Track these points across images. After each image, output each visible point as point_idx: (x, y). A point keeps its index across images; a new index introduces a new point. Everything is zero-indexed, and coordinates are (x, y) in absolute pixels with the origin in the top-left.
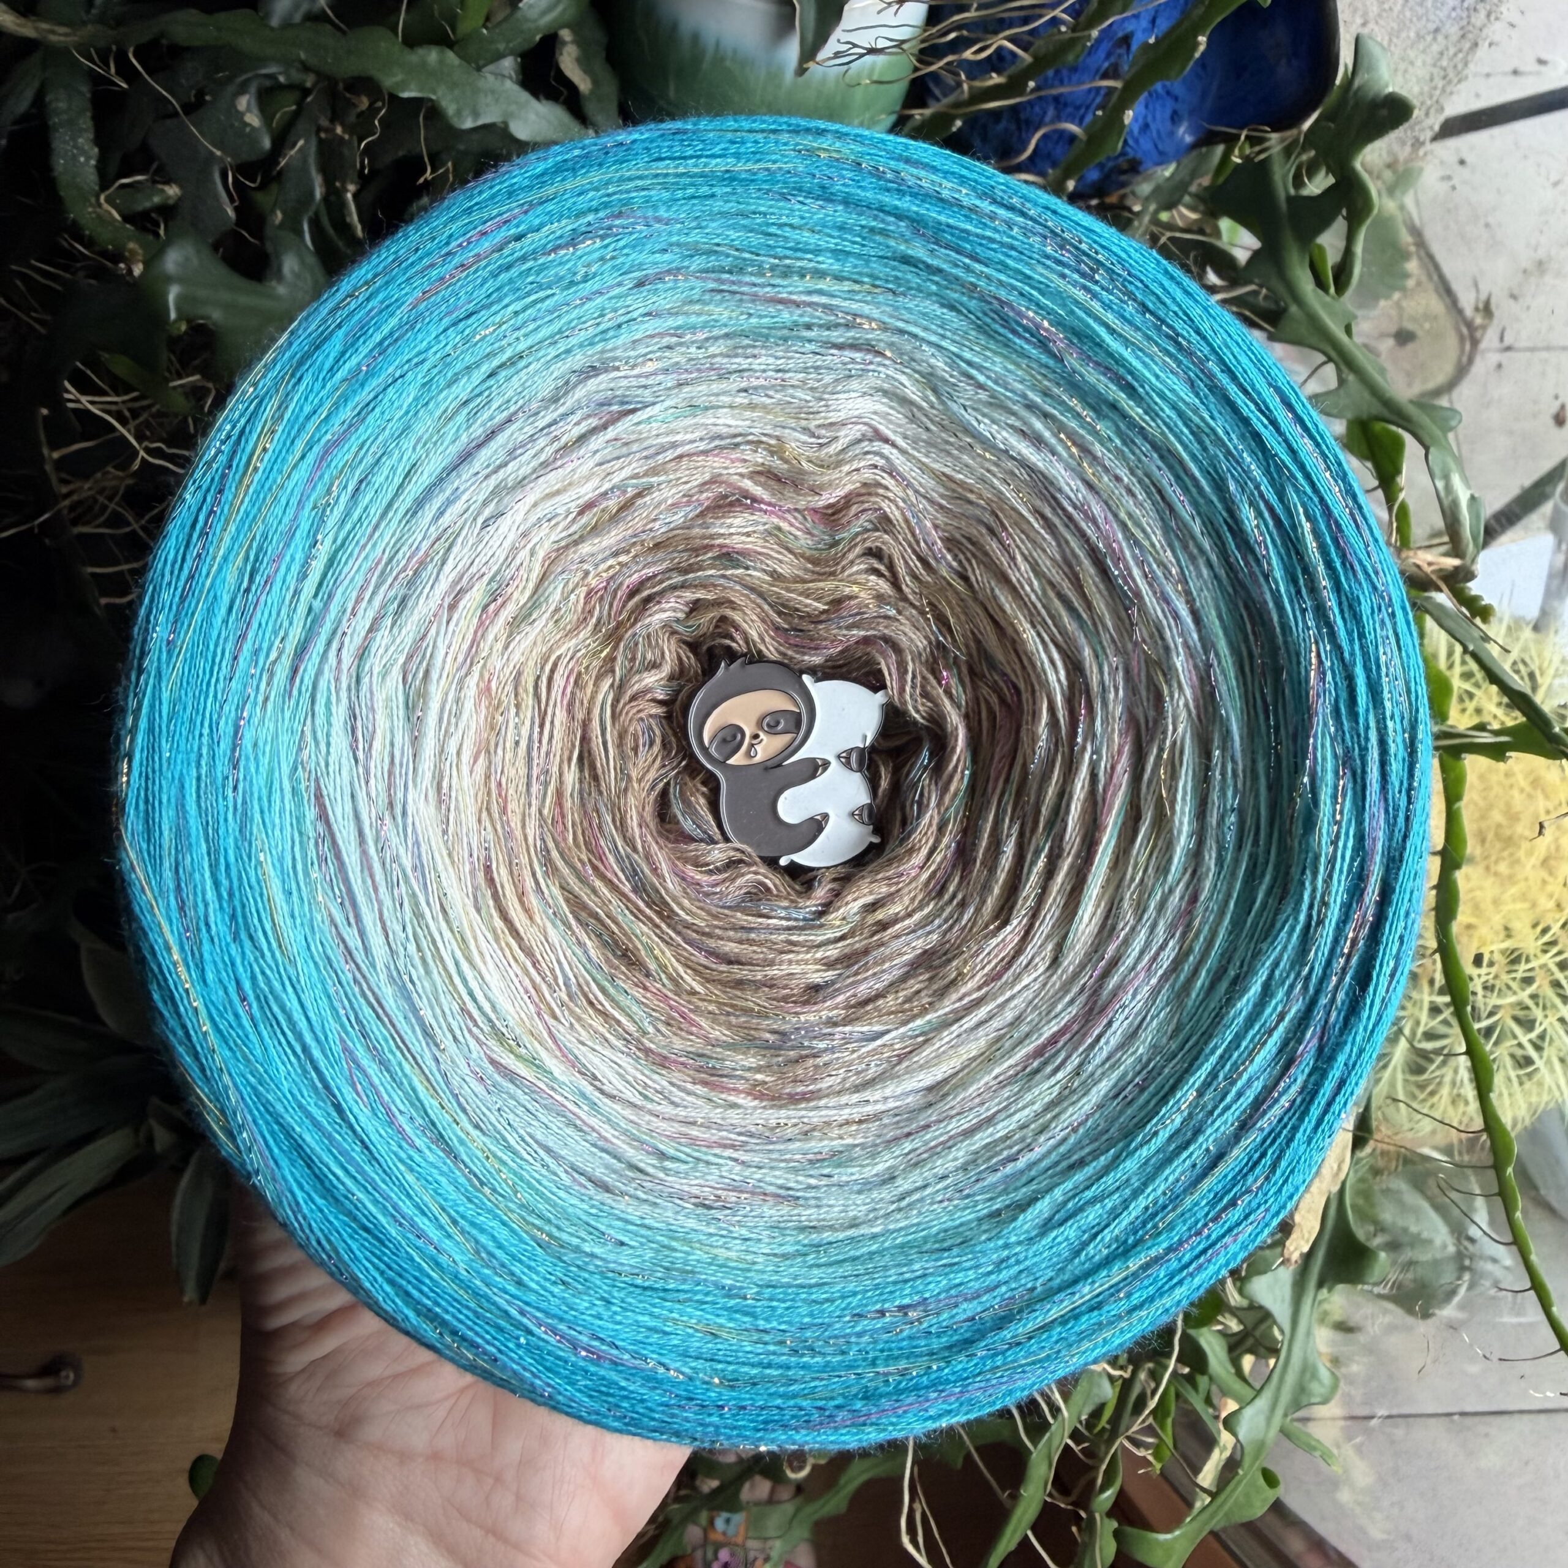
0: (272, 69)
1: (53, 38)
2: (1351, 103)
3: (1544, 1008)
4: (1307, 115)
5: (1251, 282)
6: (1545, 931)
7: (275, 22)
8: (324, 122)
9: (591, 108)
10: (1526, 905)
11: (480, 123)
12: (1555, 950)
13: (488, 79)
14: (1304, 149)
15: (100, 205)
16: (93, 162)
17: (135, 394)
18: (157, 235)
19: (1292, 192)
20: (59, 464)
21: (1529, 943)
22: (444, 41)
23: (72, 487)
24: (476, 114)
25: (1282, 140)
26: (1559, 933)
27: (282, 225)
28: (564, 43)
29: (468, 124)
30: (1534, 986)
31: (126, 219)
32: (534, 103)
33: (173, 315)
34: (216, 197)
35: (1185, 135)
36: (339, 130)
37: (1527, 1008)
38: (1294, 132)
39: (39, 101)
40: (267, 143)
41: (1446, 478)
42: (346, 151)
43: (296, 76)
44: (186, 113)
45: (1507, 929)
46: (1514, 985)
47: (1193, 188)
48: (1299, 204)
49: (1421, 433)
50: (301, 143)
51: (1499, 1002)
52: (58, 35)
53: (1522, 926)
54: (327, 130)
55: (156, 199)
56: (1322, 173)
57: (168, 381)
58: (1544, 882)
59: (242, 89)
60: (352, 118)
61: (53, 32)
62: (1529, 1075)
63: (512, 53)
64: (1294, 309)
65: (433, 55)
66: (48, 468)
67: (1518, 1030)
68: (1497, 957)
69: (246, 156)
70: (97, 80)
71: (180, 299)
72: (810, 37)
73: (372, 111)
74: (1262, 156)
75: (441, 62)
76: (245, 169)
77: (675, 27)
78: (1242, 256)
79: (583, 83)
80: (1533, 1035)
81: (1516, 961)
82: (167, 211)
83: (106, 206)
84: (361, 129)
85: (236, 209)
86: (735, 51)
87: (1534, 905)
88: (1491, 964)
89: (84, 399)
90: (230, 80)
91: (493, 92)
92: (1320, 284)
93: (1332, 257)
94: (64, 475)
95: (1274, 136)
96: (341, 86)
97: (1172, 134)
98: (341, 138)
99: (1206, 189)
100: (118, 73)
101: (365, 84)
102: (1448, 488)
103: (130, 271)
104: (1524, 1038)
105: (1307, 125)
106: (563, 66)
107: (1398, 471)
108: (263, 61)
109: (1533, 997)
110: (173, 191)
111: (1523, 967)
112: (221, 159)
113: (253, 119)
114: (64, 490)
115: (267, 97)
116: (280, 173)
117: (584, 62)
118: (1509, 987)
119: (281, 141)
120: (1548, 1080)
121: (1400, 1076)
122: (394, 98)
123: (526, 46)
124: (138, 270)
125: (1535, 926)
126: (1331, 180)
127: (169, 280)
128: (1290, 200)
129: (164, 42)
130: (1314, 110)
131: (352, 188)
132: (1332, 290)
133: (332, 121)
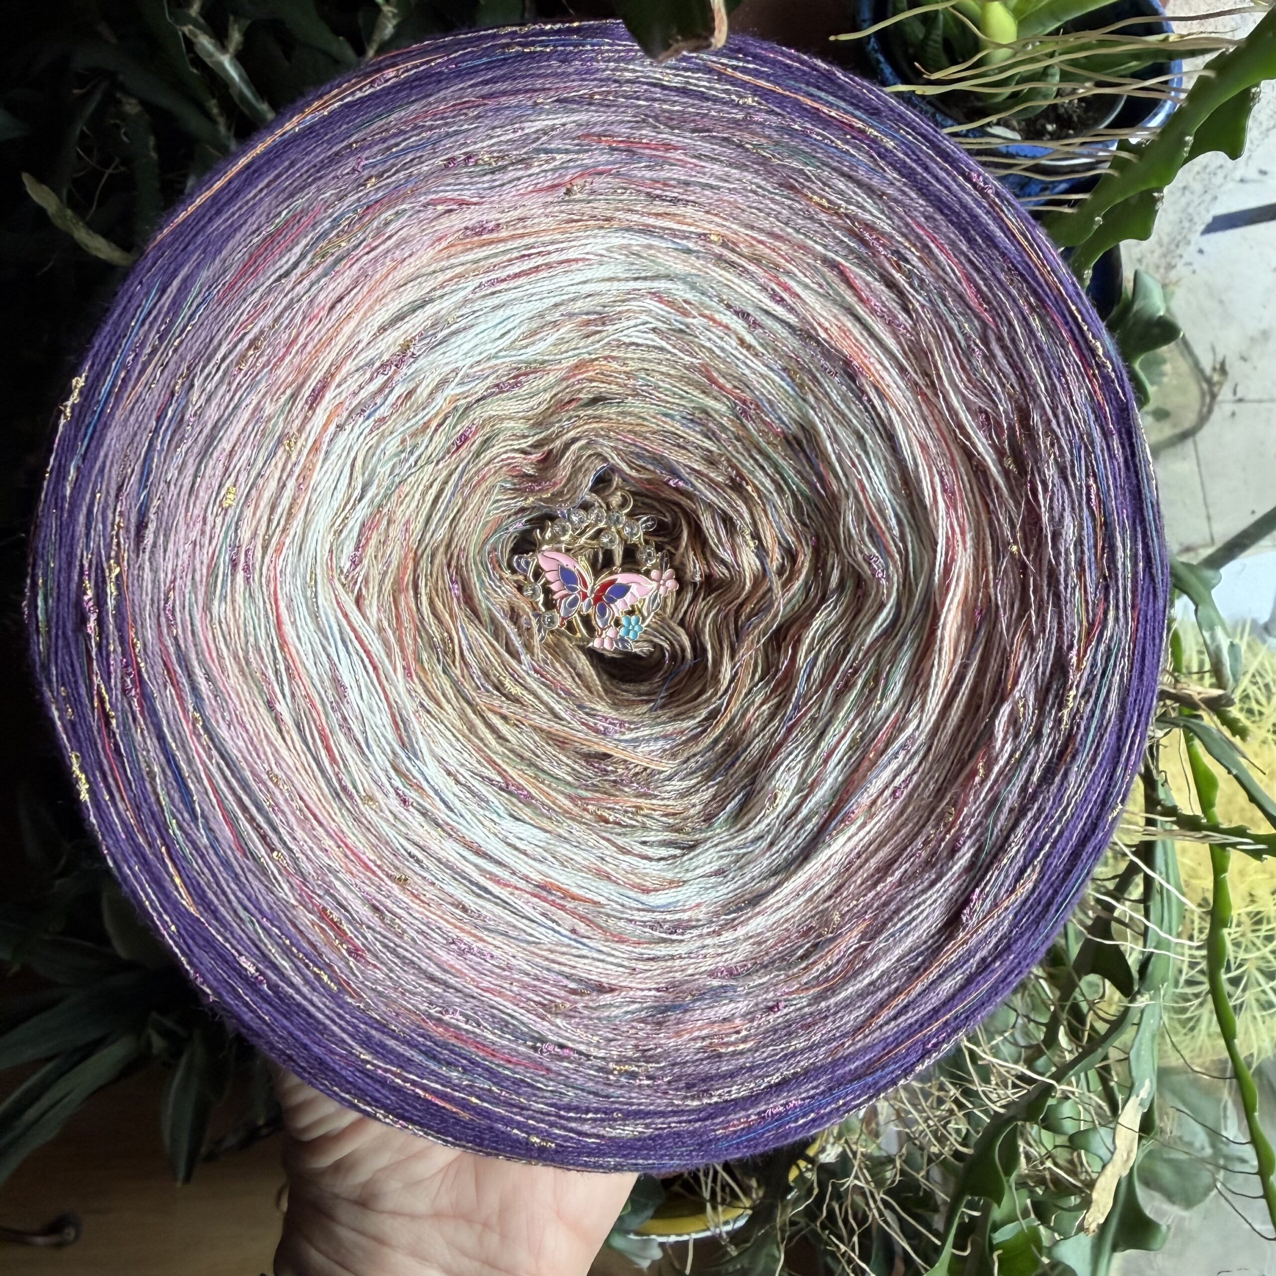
21: (1270, 907)
37: (1268, 961)
41: (1211, 629)
45: (1251, 895)
49: (1192, 593)
51: (1247, 956)
53: (1263, 893)
62: (1272, 1016)
67: (1261, 979)
68: (1244, 919)
80: (1273, 984)
81: (1259, 922)
87: (1272, 876)
88: (1238, 924)
102: (1213, 637)
118: (1254, 944)
125: (1273, 893)
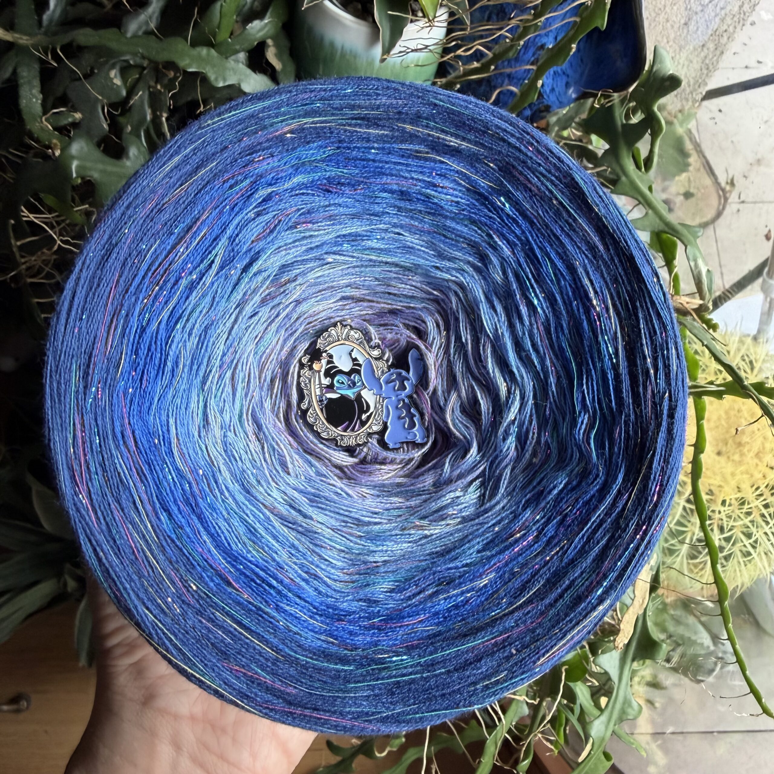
0: (127, 57)
1: (21, 42)
2: (652, 79)
3: (757, 527)
4: (631, 84)
5: (603, 165)
6: (757, 489)
7: (129, 35)
8: (152, 83)
9: (281, 77)
10: (748, 476)
11: (227, 84)
12: (762, 498)
13: (231, 63)
14: (630, 101)
15: (42, 122)
16: (40, 102)
17: (57, 214)
18: (69, 137)
19: (624, 122)
20: (21, 248)
21: (750, 495)
22: (211, 45)
23: (26, 259)
24: (225, 80)
25: (620, 96)
26: (764, 490)
27: (131, 133)
28: (269, 46)
29: (221, 84)
30: (752, 516)
31: (55, 129)
32: (253, 74)
33: (74, 175)
34: (99, 118)
35: (572, 93)
36: (159, 87)
37: (748, 527)
38: (625, 92)
39: (15, 72)
40: (124, 93)
41: (695, 261)
42: (163, 98)
43: (138, 60)
44: (85, 78)
45: (738, 488)
46: (742, 516)
47: (577, 120)
48: (627, 127)
49: (682, 238)
50: (141, 93)
51: (735, 524)
52: (24, 40)
53: (746, 486)
54: (153, 87)
55: (70, 120)
56: (639, 113)
57: (73, 207)
58: (757, 465)
59: (113, 67)
60: (166, 81)
61: (21, 39)
62: (750, 561)
63: (243, 50)
64: (624, 179)
65: (204, 51)
66: (15, 249)
67: (744, 538)
68: (733, 502)
69: (114, 99)
70: (42, 62)
71: (78, 167)
72: (387, 44)
73: (176, 78)
74: (609, 104)
75: (208, 55)
76: (112, 105)
77: (322, 39)
78: (600, 153)
79: (277, 65)
80: (751, 541)
81: (743, 504)
82: (75, 125)
83: (45, 123)
84: (170, 86)
85: (109, 125)
86: (351, 51)
87: (752, 476)
88: (730, 505)
89: (31, 216)
90: (106, 62)
91: (233, 69)
92: (638, 167)
93: (644, 153)
94: (24, 254)
95: (616, 95)
96: (161, 67)
97: (566, 93)
98: (160, 91)
99: (584, 120)
100: (52, 58)
101: (171, 65)
102: (696, 265)
103: (54, 154)
104: (747, 542)
105: (631, 89)
106: (268, 57)
107: (674, 258)
108: (123, 54)
109: (752, 522)
110: (78, 116)
111: (746, 506)
112: (101, 100)
113: (118, 81)
114: (23, 260)
115: (125, 71)
116: (131, 107)
117: (279, 56)
118: (739, 517)
119: (131, 92)
120: (759, 564)
121: (685, 561)
122: (185, 72)
123: (250, 47)
124: (58, 153)
125: (752, 486)
126: (643, 116)
127: (73, 158)
128: (623, 125)
129: (74, 44)
130: (634, 82)
131: (165, 115)
132: (643, 169)
133: (156, 83)
